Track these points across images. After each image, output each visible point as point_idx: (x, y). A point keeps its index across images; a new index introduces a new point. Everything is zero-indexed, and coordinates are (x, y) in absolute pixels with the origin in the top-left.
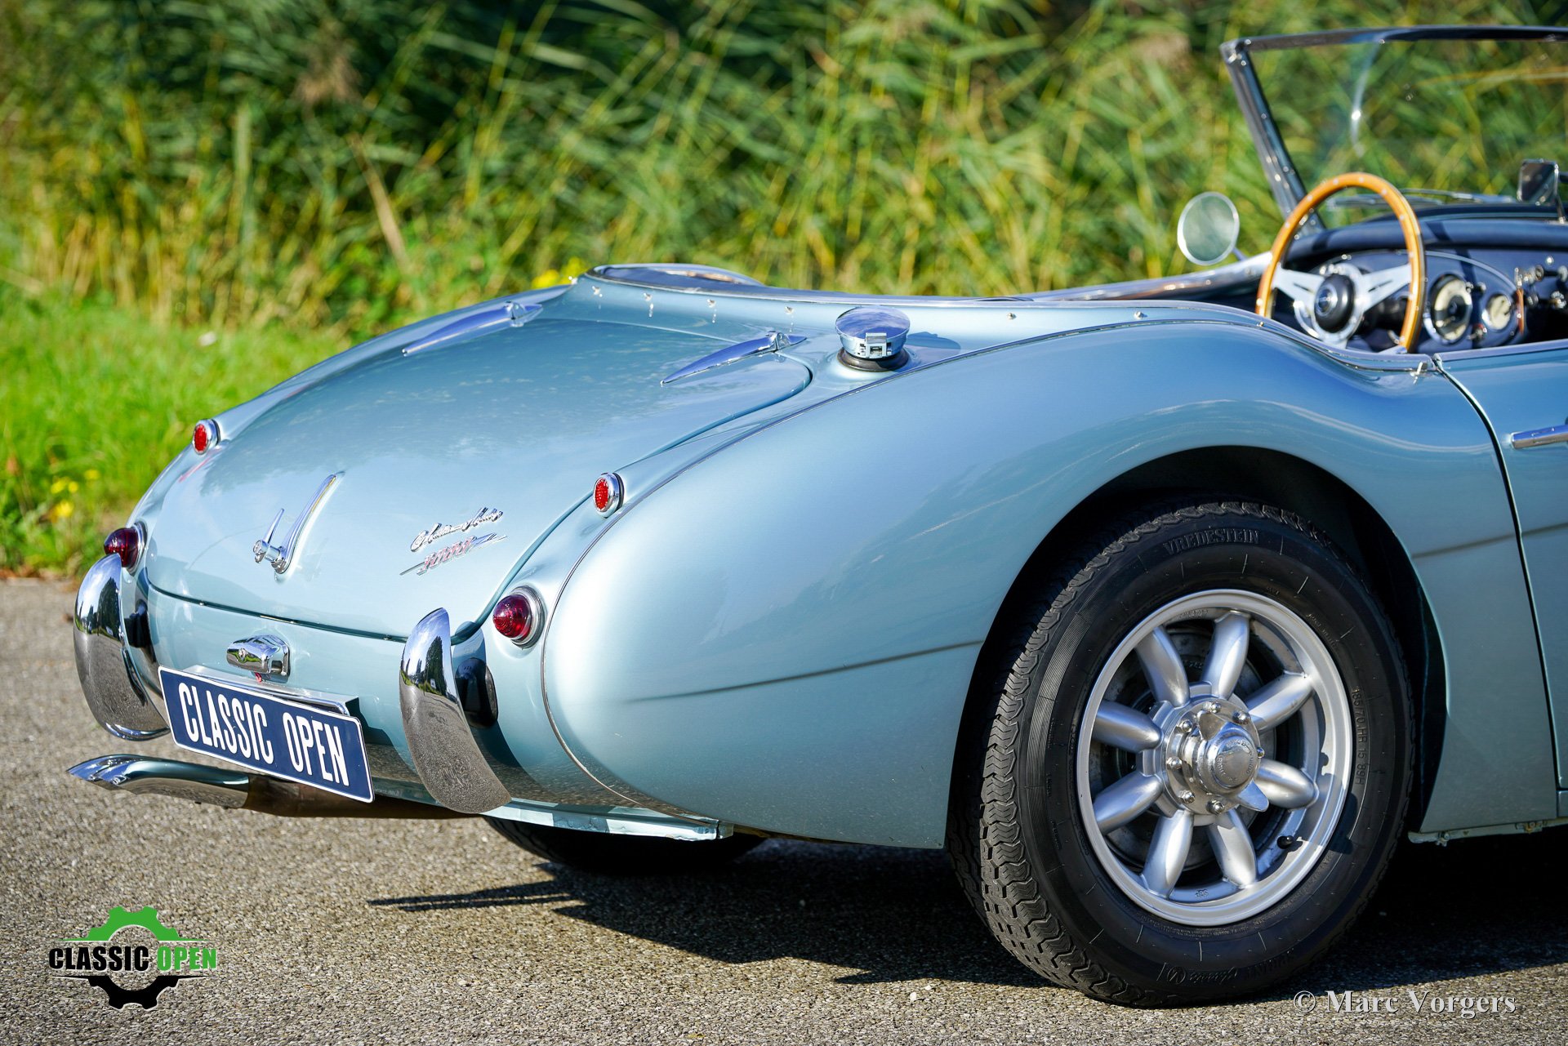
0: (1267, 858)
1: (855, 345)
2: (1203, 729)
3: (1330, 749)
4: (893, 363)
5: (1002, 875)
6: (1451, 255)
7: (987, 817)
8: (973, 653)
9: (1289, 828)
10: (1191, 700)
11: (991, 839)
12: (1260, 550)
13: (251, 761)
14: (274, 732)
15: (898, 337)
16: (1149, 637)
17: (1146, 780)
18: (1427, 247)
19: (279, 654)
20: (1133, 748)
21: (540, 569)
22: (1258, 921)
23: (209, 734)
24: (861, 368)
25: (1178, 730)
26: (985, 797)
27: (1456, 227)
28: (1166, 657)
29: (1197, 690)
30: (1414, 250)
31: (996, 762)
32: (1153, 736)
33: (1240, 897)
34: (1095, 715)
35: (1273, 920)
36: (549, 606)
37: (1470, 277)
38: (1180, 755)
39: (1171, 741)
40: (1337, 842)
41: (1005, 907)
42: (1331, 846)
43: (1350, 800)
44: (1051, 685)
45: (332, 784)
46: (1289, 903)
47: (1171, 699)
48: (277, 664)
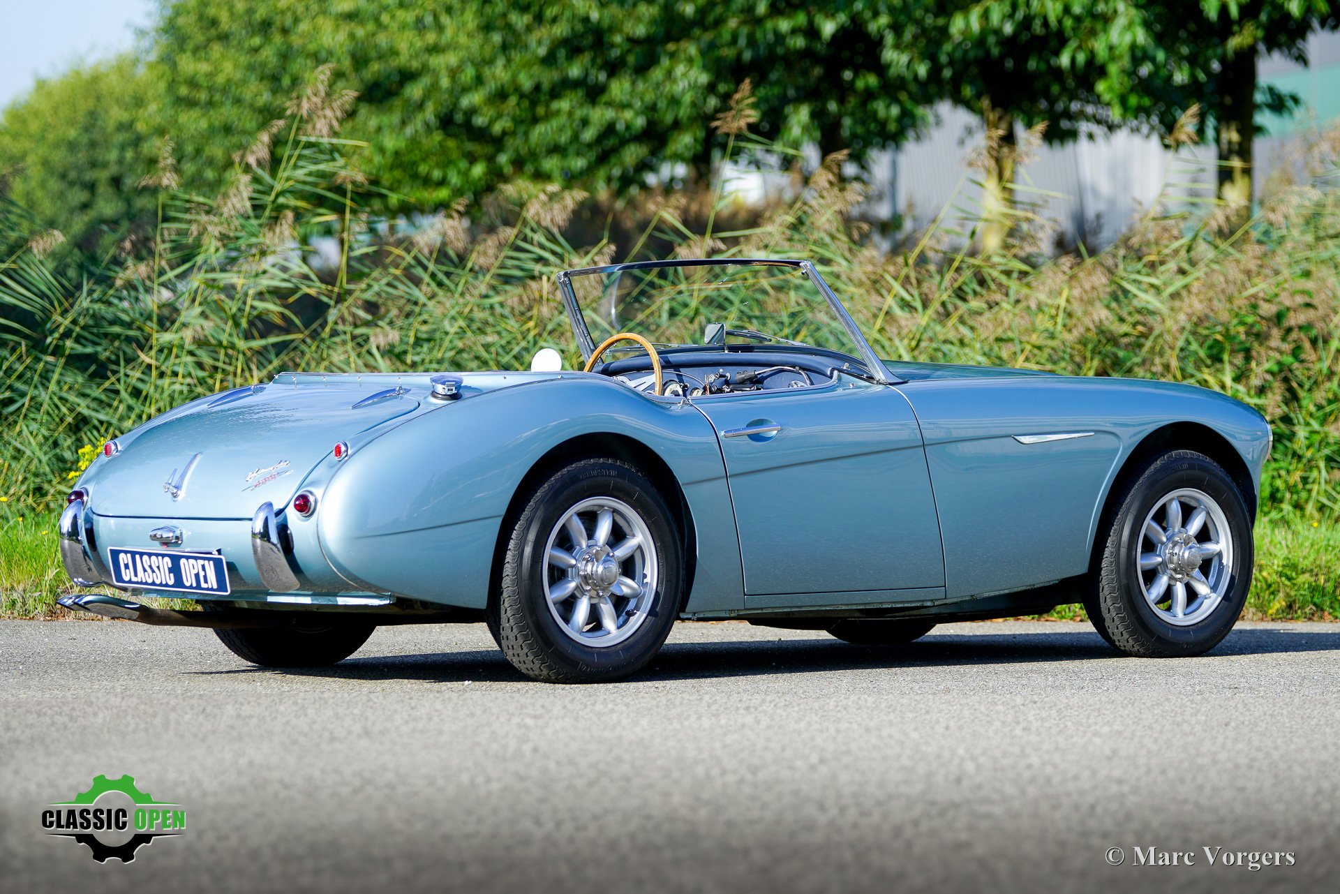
0: (621, 619)
1: (440, 389)
2: (595, 558)
3: (647, 571)
4: (455, 397)
5: (511, 621)
6: (672, 371)
7: (505, 595)
8: (500, 520)
9: (631, 605)
10: (589, 547)
11: (506, 605)
12: (617, 479)
13: (161, 585)
14: (175, 570)
15: (458, 385)
16: (570, 518)
17: (570, 582)
18: (663, 367)
19: (178, 533)
20: (564, 567)
21: (312, 484)
22: (619, 646)
23: (136, 575)
24: (443, 399)
25: (584, 559)
26: (504, 585)
27: (673, 358)
28: (577, 527)
29: (591, 542)
30: (657, 367)
31: (508, 569)
32: (573, 562)
33: (610, 636)
34: (549, 551)
35: (626, 646)
36: (319, 498)
37: (681, 381)
38: (585, 570)
39: (580, 565)
40: (652, 612)
41: (512, 636)
42: (650, 614)
43: (657, 594)
44: (532, 536)
45: (208, 589)
46: (632, 639)
47: (580, 545)
48: (177, 538)
